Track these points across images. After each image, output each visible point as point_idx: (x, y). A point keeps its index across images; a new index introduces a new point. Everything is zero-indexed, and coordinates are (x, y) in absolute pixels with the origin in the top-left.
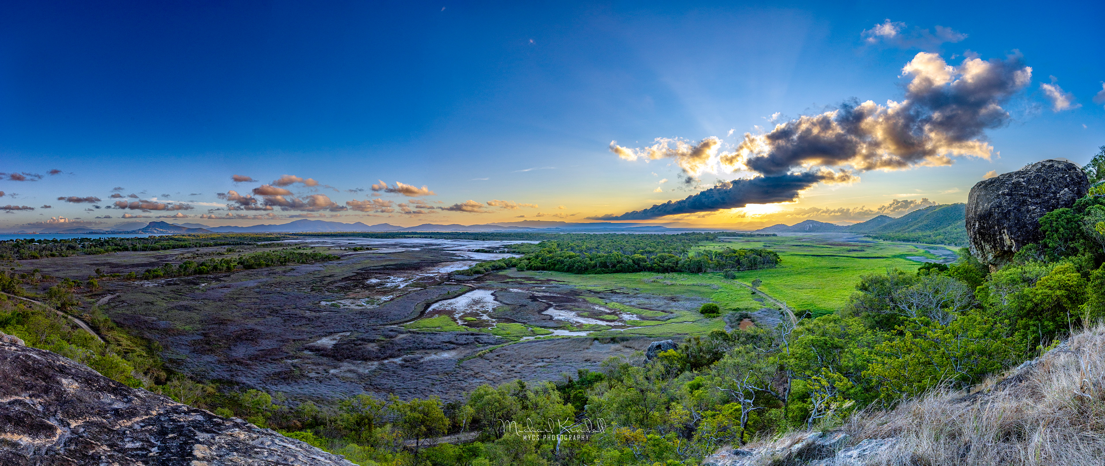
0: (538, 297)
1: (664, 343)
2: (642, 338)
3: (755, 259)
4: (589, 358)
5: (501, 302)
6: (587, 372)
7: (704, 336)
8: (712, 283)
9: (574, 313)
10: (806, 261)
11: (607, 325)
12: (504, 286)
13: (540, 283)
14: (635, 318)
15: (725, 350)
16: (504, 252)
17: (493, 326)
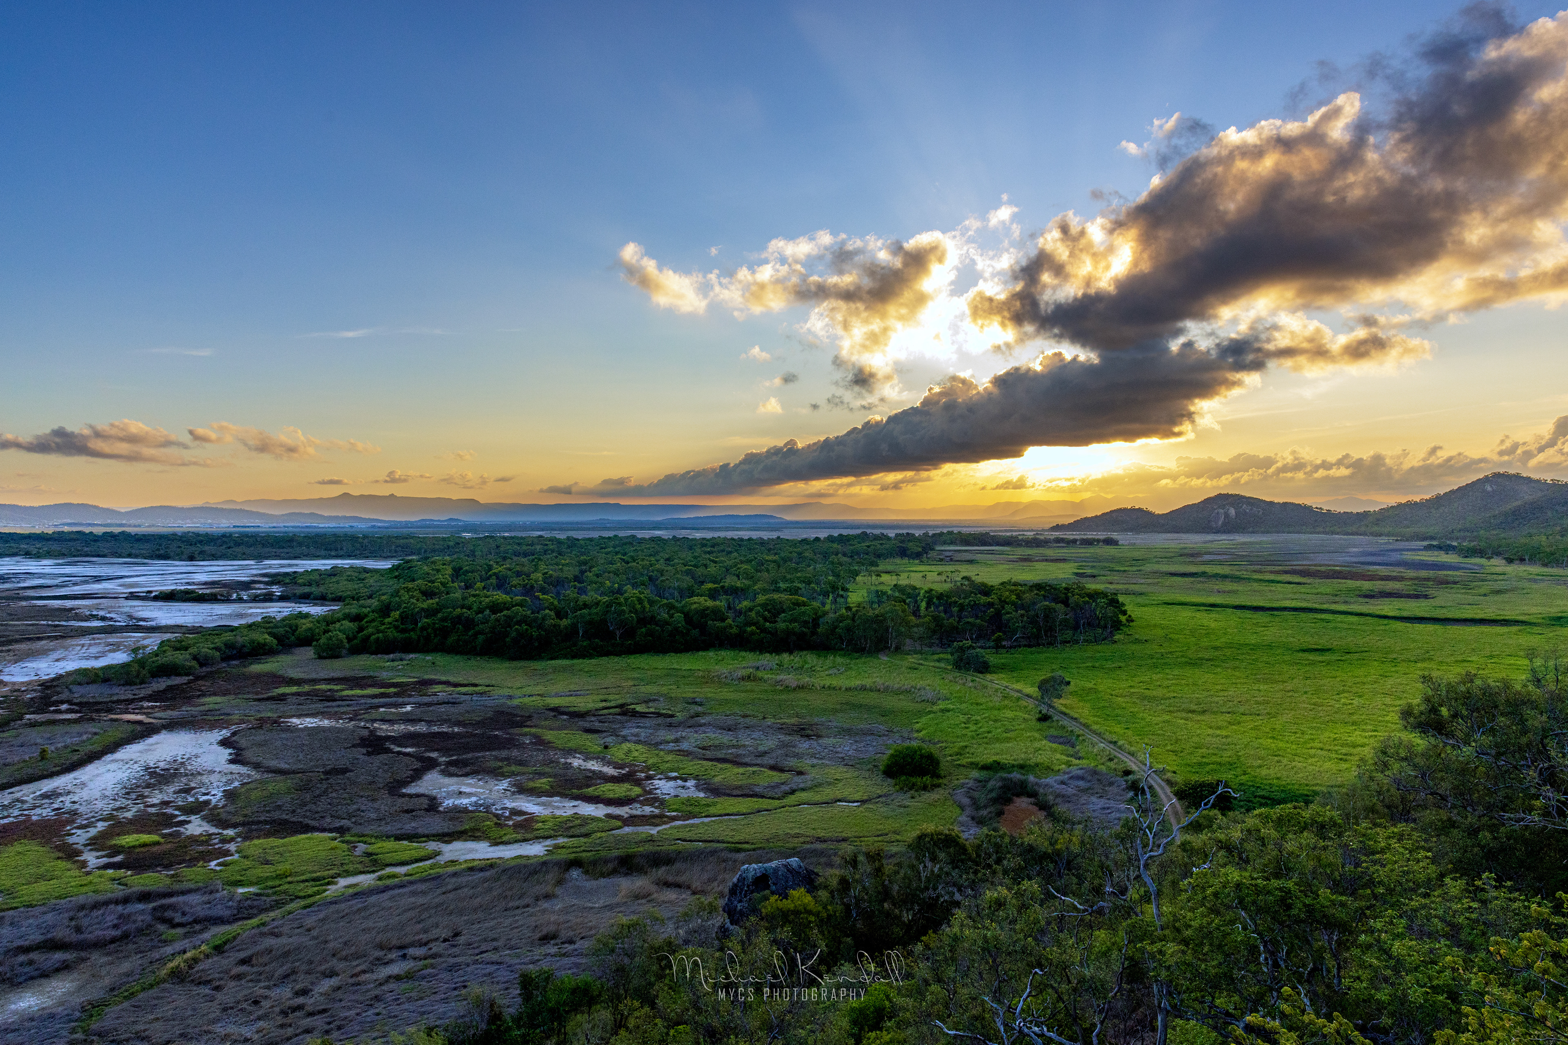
0: (388, 738)
1: (776, 870)
2: (714, 852)
3: (1048, 614)
4: (552, 928)
5: (257, 766)
6: (547, 979)
7: (894, 849)
8: (921, 684)
9: (504, 784)
10: (1213, 625)
11: (608, 816)
12: (268, 711)
13: (396, 695)
14: (691, 791)
15: (957, 897)
16: (268, 598)
17: (227, 853)
